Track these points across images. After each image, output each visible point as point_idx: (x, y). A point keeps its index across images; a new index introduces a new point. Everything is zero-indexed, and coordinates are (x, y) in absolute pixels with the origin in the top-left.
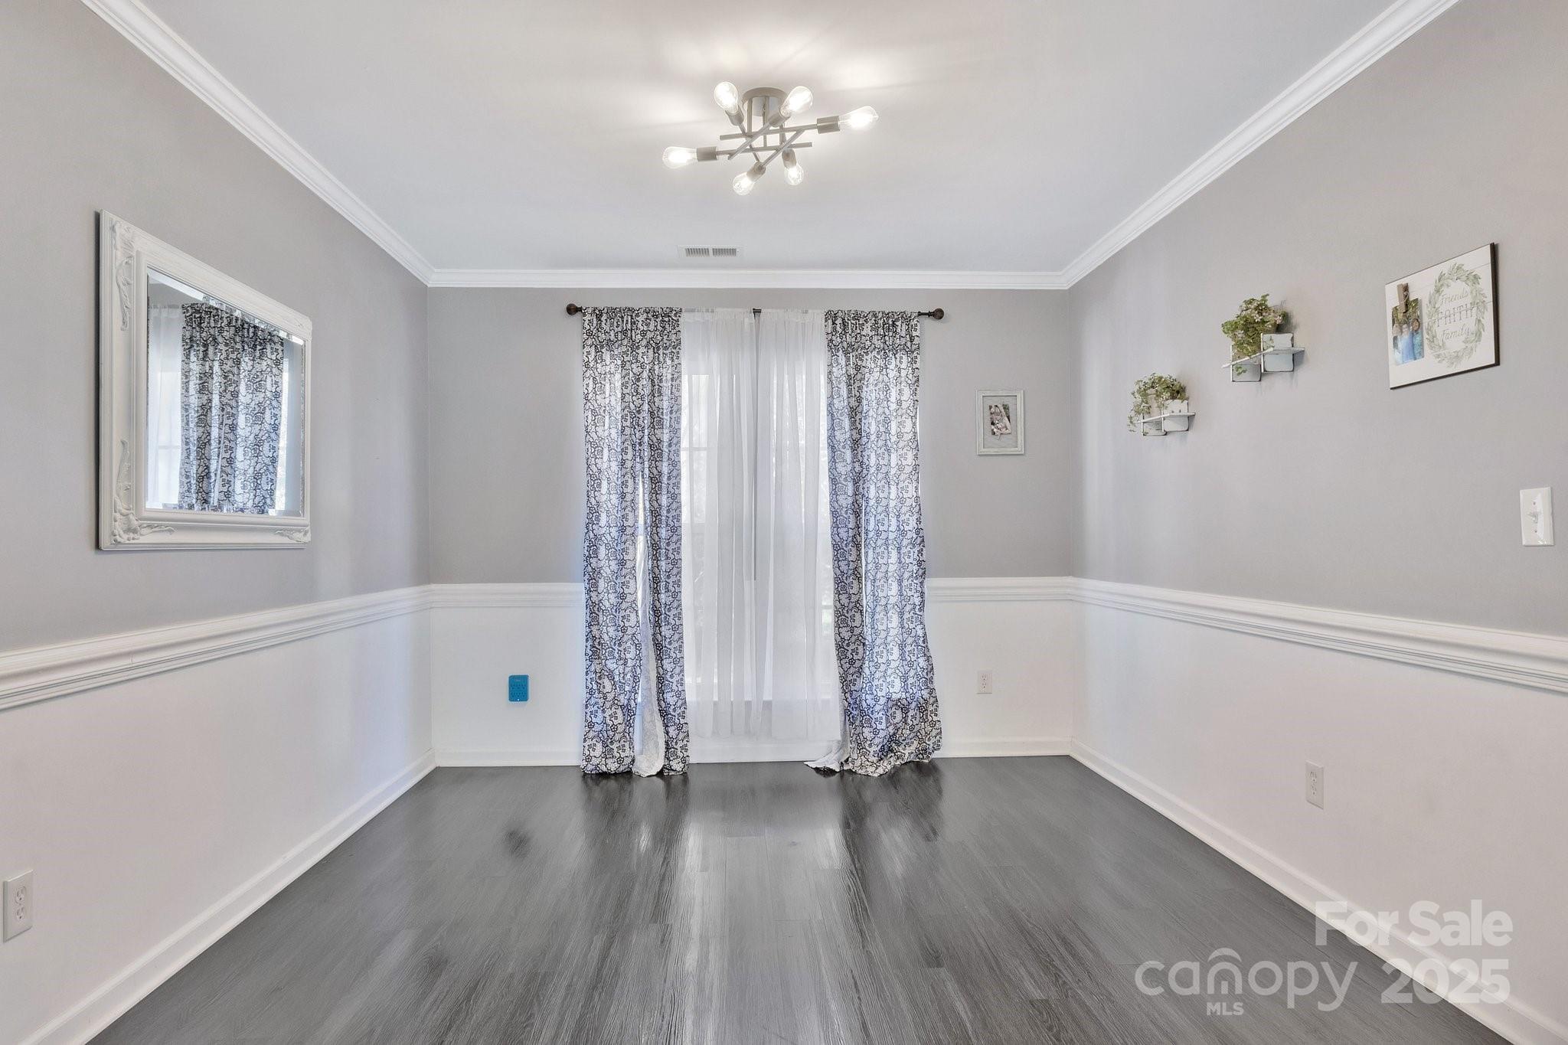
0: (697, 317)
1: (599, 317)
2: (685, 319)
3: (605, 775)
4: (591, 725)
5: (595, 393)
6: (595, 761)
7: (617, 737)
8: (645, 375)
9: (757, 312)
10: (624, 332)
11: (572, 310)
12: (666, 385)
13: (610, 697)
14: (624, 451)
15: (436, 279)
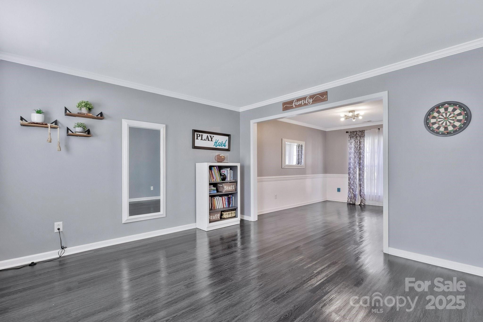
0: (368, 131)
1: (351, 133)
2: (366, 132)
3: (350, 204)
4: (349, 196)
5: (350, 145)
6: (349, 202)
7: (352, 198)
8: (359, 141)
9: (379, 129)
10: (355, 135)
11: (347, 132)
12: (362, 143)
13: (351, 192)
14: (354, 154)
15: (327, 130)
